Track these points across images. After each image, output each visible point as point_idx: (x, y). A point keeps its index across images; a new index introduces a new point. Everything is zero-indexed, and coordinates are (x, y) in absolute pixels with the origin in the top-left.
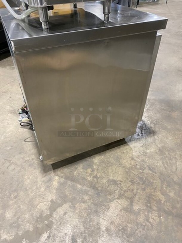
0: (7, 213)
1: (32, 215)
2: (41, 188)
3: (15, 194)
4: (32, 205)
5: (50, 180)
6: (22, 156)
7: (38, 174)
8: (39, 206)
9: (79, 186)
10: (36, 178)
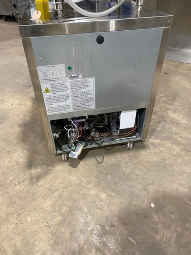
0: (186, 171)
1: (185, 155)
2: (161, 150)
3: (168, 167)
4: (177, 156)
5: (153, 144)
6: (123, 164)
7: (146, 152)
8: (177, 151)
9: (158, 129)
10: (151, 153)
